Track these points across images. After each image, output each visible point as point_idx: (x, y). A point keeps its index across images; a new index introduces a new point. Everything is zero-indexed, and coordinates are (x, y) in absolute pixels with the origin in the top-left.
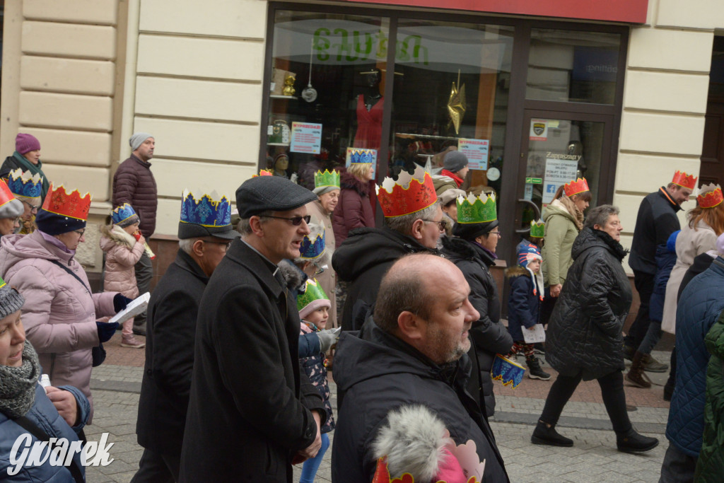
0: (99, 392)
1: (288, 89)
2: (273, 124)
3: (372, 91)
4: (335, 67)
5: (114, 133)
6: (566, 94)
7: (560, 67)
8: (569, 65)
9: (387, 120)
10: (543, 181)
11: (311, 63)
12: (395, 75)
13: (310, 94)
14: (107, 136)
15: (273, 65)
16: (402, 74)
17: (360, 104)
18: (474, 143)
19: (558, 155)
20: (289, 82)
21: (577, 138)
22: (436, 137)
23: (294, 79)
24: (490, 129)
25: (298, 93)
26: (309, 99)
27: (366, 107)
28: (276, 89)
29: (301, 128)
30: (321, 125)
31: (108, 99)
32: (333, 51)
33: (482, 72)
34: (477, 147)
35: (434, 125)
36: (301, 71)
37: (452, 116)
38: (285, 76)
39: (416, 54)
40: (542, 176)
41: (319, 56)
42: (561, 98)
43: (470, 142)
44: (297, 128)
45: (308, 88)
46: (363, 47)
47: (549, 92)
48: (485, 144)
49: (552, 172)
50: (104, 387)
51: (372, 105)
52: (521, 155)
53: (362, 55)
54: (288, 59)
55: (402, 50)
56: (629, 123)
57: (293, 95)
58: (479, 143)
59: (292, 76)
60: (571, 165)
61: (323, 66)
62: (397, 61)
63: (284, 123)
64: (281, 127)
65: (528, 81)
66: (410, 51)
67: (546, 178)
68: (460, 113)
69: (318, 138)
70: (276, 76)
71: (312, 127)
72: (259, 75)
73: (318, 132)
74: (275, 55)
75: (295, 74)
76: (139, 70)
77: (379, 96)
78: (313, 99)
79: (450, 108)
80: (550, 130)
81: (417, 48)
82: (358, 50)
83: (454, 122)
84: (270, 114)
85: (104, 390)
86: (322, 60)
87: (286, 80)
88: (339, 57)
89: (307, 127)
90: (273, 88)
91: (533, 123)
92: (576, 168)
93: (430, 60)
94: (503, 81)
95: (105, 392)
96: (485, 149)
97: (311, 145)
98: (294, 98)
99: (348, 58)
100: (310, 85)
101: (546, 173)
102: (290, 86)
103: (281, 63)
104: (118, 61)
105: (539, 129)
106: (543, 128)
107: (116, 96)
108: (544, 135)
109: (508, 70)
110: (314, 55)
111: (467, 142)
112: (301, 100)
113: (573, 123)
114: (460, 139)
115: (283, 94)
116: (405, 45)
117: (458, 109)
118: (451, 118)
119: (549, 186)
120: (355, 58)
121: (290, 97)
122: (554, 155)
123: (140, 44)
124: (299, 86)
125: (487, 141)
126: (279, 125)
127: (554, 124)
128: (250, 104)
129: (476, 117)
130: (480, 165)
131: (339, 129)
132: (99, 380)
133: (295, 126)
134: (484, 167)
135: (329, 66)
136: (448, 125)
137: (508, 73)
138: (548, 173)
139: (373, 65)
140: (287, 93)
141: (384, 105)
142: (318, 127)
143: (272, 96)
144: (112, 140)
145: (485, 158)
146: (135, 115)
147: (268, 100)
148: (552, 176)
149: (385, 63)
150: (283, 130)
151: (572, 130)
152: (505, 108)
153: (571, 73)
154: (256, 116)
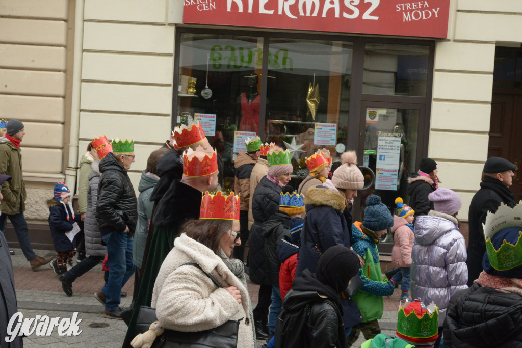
0: (56, 312)
1: (191, 90)
2: (180, 115)
3: (252, 90)
4: (227, 73)
5: (65, 123)
6: (393, 90)
7: (387, 70)
8: (394, 69)
9: (263, 110)
10: (377, 152)
11: (207, 70)
12: (268, 78)
13: (207, 93)
14: (60, 126)
15: (180, 73)
16: (275, 78)
17: (243, 100)
18: (325, 126)
19: (387, 134)
20: (191, 85)
21: (401, 121)
22: (299, 122)
23: (195, 82)
24: (338, 116)
25: (198, 92)
26: (206, 97)
27: (248, 101)
28: (182, 90)
29: (201, 118)
30: (215, 115)
31: (61, 99)
32: (224, 62)
33: (331, 75)
34: (328, 129)
35: (298, 113)
36: (200, 76)
37: (310, 107)
38: (189, 80)
39: (284, 63)
40: (376, 149)
41: (214, 66)
42: (388, 93)
43: (323, 126)
44: (198, 117)
45: (205, 88)
46: (246, 59)
47: (379, 88)
48: (334, 126)
49: (383, 146)
50: (60, 309)
51: (252, 100)
52: (360, 134)
53: (245, 65)
54: (191, 68)
55: (275, 61)
56: (437, 109)
57: (195, 94)
58: (329, 126)
59: (194, 80)
60: (396, 141)
61: (218, 73)
62: (270, 68)
63: (188, 114)
64: (187, 117)
65: (364, 80)
66: (280, 61)
67: (378, 150)
68: (316, 105)
69: (213, 124)
70: (182, 80)
71: (209, 117)
72: (170, 80)
73: (214, 121)
74: (181, 65)
75: (196, 79)
76: (83, 78)
77: (257, 94)
78: (210, 97)
79: (308, 101)
80: (380, 115)
81: (285, 59)
82: (242, 60)
83: (311, 111)
84: (179, 108)
85: (59, 311)
86: (218, 68)
87: (189, 84)
88: (229, 66)
89: (205, 116)
90: (180, 89)
91: (368, 111)
92: (400, 142)
93: (294, 67)
94: (348, 81)
95: (60, 312)
96: (334, 130)
97: (208, 129)
98: (196, 96)
99: (235, 66)
100: (207, 87)
101: (378, 147)
102: (193, 87)
103: (185, 71)
104: (68, 72)
105: (373, 115)
106: (376, 114)
107: (66, 97)
108: (376, 119)
109: (350, 73)
110: (209, 65)
111: (321, 125)
112: (202, 98)
113: (398, 110)
114: (316, 124)
115: (188, 94)
116: (277, 57)
117: (314, 102)
118: (309, 109)
119: (381, 156)
120: (240, 67)
121: (193, 95)
122: (383, 134)
123: (83, 59)
124: (199, 87)
125: (336, 125)
126: (185, 115)
127: (383, 111)
128: (164, 101)
129: (327, 107)
130: (331, 142)
131: (230, 118)
132: (56, 304)
133: (197, 116)
134: (334, 143)
135: (223, 72)
136: (307, 113)
137: (350, 75)
138: (380, 147)
139: (252, 72)
140: (191, 92)
141: (261, 100)
142: (213, 117)
143: (180, 95)
144: (64, 128)
145: (334, 136)
146: (81, 110)
147: (177, 98)
148: (382, 149)
149: (260, 70)
150: (188, 119)
151: (397, 115)
152: (348, 100)
153: (396, 74)
154: (168, 109)
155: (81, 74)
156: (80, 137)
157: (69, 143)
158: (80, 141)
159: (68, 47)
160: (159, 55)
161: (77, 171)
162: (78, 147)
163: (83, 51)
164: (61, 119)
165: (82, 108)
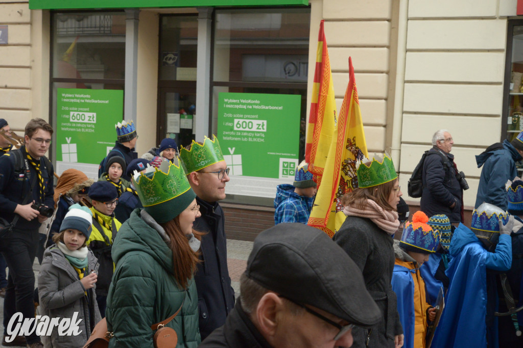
5: (387, 126)
14: (382, 129)
31: (383, 101)
76: (406, 79)
104: (390, 73)
144: (386, 131)
146: (403, 112)
155: (404, 74)
156: (403, 140)
157: (391, 146)
158: (402, 145)
159: (391, 47)
160: (489, 51)
161: (399, 175)
162: (400, 150)
163: (407, 51)
164: (382, 122)
165: (405, 109)
